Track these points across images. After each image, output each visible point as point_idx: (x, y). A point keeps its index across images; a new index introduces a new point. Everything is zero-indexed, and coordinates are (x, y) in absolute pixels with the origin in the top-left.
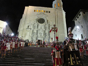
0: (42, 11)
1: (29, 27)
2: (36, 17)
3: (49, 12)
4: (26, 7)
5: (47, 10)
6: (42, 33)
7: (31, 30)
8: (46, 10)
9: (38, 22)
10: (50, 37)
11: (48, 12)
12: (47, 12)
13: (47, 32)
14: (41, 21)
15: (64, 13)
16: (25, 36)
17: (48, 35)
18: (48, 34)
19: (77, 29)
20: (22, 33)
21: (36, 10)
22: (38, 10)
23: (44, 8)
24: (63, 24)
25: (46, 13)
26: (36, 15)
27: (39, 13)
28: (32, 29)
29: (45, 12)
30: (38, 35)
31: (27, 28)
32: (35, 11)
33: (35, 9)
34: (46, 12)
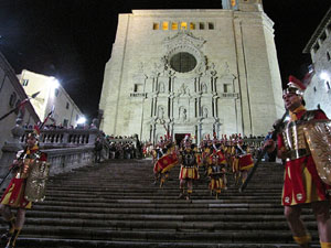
0: (184, 24)
1: (141, 90)
2: (164, 51)
3: (211, 26)
4: (120, 15)
5: (200, 20)
6: (187, 107)
7: (149, 101)
8: (197, 21)
9: (172, 67)
10: (217, 121)
11: (207, 26)
12: (202, 27)
13: (206, 102)
14: (183, 62)
15: (268, 26)
16: (126, 125)
17: (210, 114)
18: (210, 111)
19: (321, 83)
20: (114, 113)
21: (161, 23)
22: (166, 24)
23: (188, 12)
24: (268, 69)
25: (197, 32)
26: (162, 43)
27: (172, 34)
28: (152, 95)
29: (194, 28)
30: (176, 115)
31: (133, 92)
32: (155, 27)
33: (156, 21)
34: (198, 26)
